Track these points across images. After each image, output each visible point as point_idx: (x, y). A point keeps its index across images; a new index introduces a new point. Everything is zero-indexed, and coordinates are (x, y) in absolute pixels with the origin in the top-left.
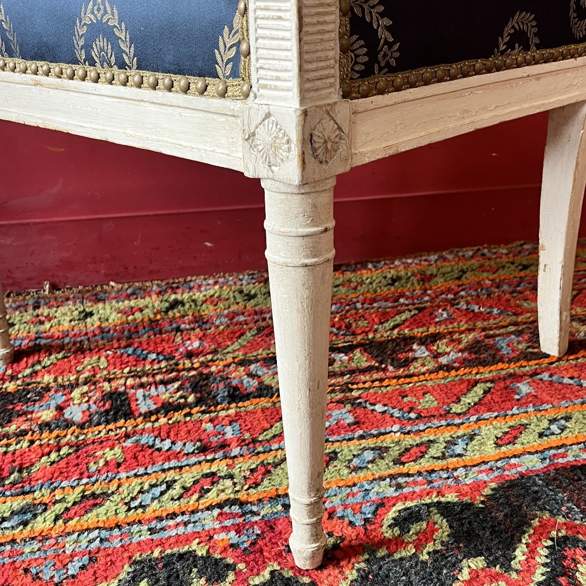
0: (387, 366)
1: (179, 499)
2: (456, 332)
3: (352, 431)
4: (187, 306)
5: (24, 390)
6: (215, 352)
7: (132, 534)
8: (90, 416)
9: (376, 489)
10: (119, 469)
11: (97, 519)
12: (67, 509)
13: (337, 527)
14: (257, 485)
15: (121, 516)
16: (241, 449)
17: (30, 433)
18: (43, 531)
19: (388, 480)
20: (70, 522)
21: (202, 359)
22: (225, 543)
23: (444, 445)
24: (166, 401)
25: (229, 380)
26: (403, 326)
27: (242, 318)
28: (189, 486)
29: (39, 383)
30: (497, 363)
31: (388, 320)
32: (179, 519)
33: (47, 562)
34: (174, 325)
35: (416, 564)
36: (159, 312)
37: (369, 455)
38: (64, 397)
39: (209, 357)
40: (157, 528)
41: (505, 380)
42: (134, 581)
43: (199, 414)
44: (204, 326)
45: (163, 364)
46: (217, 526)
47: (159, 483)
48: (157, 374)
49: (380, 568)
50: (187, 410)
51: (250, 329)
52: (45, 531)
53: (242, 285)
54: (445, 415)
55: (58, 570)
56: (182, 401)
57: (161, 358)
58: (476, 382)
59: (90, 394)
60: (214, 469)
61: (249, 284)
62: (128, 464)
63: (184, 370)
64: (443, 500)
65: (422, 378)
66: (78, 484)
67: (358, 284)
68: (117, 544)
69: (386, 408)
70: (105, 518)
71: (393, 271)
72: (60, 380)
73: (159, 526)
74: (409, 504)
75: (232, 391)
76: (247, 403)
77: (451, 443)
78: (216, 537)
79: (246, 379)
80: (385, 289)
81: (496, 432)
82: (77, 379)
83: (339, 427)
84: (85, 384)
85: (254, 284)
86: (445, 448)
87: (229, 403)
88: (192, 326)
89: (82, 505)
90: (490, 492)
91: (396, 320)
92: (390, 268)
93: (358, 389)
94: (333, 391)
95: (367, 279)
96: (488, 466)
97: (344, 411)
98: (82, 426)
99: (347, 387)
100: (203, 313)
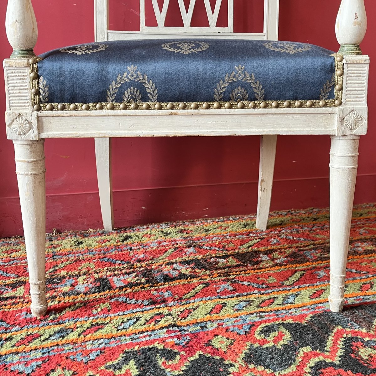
0: (247, 265)
1: (144, 324)
2: (283, 249)
3: (232, 294)
4: (134, 239)
5: (51, 278)
6: (152, 259)
7: (122, 340)
8: (89, 289)
9: (249, 318)
10: (110, 312)
11: (102, 335)
12: (84, 331)
13: (231, 335)
14: (185, 318)
15: (114, 333)
16: (174, 302)
17: (58, 297)
18: (73, 340)
19: (255, 314)
20: (87, 336)
21: (146, 263)
22: (172, 344)
23: (283, 299)
24: (129, 282)
25: (162, 272)
26: (253, 246)
27: (165, 244)
28: (148, 319)
30: (306, 262)
31: (245, 244)
32: (146, 334)
33: (78, 353)
34: (128, 247)
35: (275, 350)
36: (118, 241)
37: (243, 304)
38: (74, 281)
39: (150, 261)
40: (135, 338)
41: (311, 270)
42: (126, 360)
43: (149, 288)
44: (145, 247)
45: (125, 265)
46: (167, 336)
47: (132, 318)
48: (123, 270)
49: (257, 352)
50: (142, 285)
51: (170, 248)
52: (74, 340)
53: (162, 228)
54: (281, 286)
55: (85, 357)
56: (139, 281)
57: (123, 262)
58: (296, 271)
59: (87, 280)
60: (161, 311)
61: (166, 228)
62: (113, 310)
63: (137, 268)
64: (285, 322)
65: (267, 269)
66: (88, 320)
67: (226, 227)
68: (114, 345)
69: (249, 283)
70: (106, 334)
71: (244, 221)
72: (70, 273)
73: (135, 337)
74: (267, 324)
75: (165, 276)
76: (173, 282)
77: (286, 298)
78: (167, 341)
79: (172, 271)
80: (241, 230)
81: (309, 293)
82: (79, 273)
83: (225, 292)
84: (85, 275)
85: (169, 228)
86: (283, 300)
87: (165, 282)
88: (138, 247)
89: (92, 329)
90: (309, 319)
91: (249, 244)
92: (243, 220)
93: (233, 275)
94: (220, 276)
95: (231, 225)
96: (307, 307)
97: (227, 285)
98: (86, 294)
99: (227, 274)
100: (143, 242)
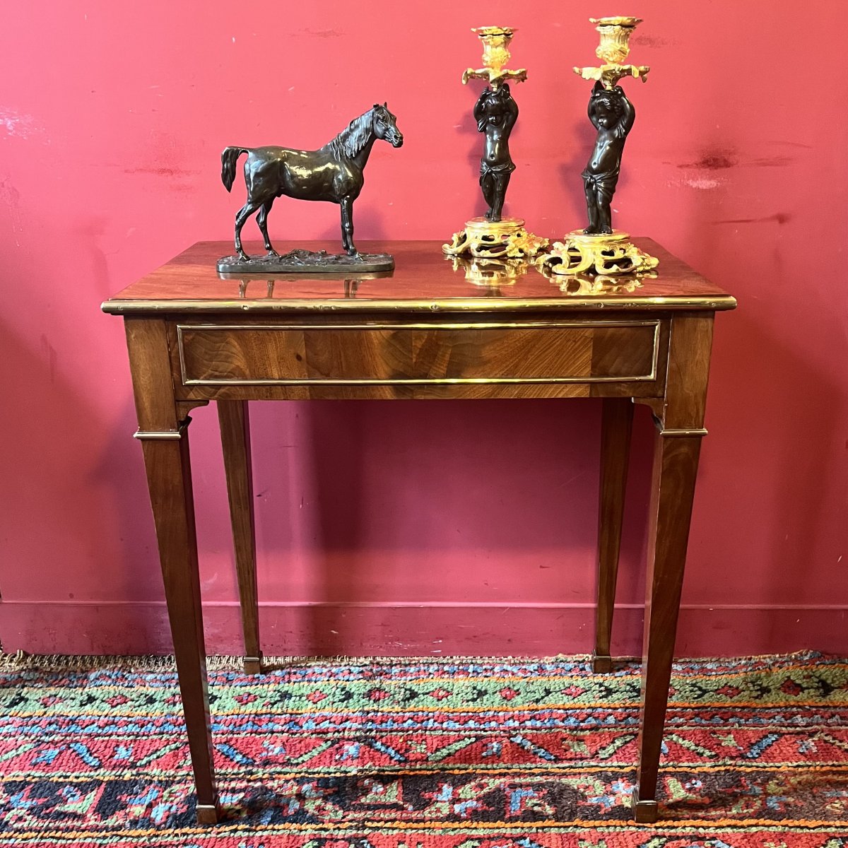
0: (408, 806)
2: (489, 775)
4: (292, 700)
5: (134, 780)
8: (168, 817)
17: (123, 829)
27: (326, 725)
29: (147, 774)
30: (497, 820)
31: (443, 748)
36: (267, 704)
38: (158, 794)
43: (242, 832)
48: (233, 780)
50: (236, 826)
57: (244, 761)
61: (355, 679)
65: (427, 825)
76: (281, 826)
79: (293, 800)
87: (269, 824)
88: (284, 727)
93: (370, 828)
98: (158, 828)
